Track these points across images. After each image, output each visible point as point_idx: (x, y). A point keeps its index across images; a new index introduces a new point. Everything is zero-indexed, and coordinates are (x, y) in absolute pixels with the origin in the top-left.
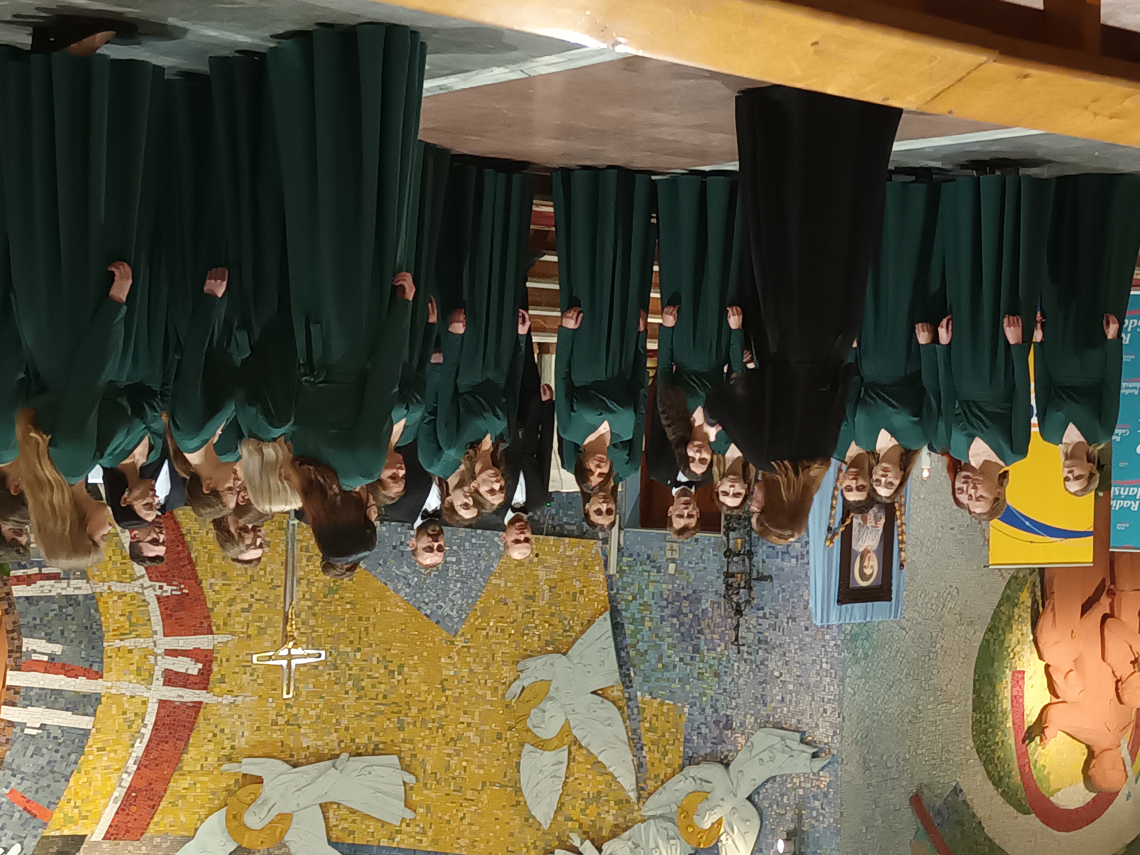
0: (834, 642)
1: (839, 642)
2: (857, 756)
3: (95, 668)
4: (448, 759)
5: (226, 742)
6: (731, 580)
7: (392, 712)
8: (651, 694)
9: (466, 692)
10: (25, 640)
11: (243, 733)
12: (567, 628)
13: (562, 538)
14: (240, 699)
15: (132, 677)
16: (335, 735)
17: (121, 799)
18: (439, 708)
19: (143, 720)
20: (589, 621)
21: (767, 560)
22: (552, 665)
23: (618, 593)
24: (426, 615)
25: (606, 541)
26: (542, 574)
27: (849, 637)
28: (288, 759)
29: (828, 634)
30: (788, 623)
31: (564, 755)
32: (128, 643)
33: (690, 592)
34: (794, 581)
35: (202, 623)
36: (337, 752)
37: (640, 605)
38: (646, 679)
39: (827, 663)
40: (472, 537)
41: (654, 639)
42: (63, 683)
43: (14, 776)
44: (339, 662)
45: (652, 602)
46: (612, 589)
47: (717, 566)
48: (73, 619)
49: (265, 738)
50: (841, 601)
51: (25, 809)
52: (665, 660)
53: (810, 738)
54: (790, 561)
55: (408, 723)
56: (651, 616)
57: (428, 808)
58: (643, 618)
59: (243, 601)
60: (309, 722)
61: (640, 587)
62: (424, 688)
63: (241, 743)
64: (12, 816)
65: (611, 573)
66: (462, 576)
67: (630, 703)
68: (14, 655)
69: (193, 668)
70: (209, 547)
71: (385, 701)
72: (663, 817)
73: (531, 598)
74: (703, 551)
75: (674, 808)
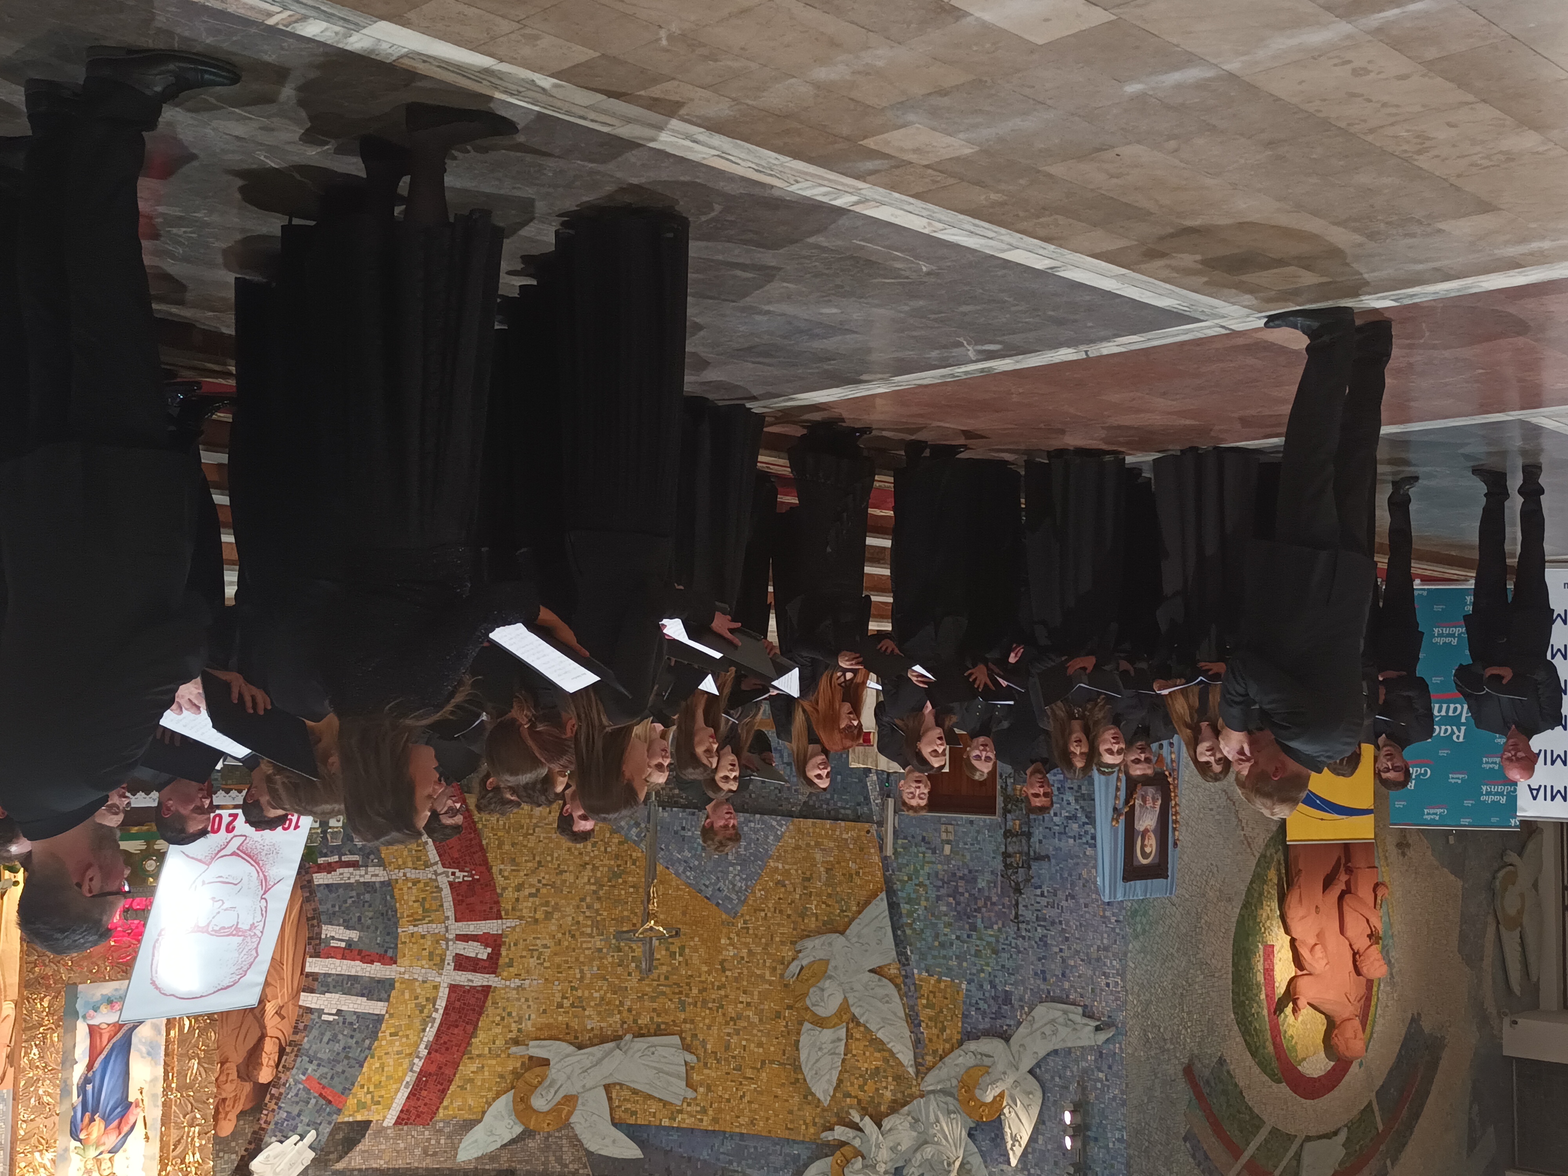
3: (390, 953)
4: (728, 1038)
5: (513, 1025)
6: (1009, 860)
7: (674, 993)
8: (927, 971)
9: (745, 972)
10: (324, 927)
11: (529, 1016)
12: (845, 909)
13: (838, 822)
14: (527, 982)
15: (424, 962)
16: (618, 1016)
17: (412, 1084)
18: (719, 988)
19: (434, 1005)
21: (1044, 841)
22: (830, 944)
23: (893, 874)
24: (706, 897)
25: (881, 824)
26: (819, 856)
30: (1066, 900)
31: (842, 1033)
32: (421, 929)
33: (966, 872)
34: (1072, 860)
35: (491, 908)
36: (620, 1033)
37: (916, 885)
38: (923, 957)
40: (751, 821)
41: (930, 917)
42: (359, 969)
43: (311, 1062)
45: (927, 882)
46: (888, 871)
47: (995, 847)
48: (370, 906)
49: (551, 1021)
50: (1125, 879)
51: (321, 1095)
54: (1066, 841)
55: (689, 1004)
56: (927, 895)
57: (709, 1089)
58: (919, 897)
59: (531, 886)
60: (593, 1004)
61: (915, 868)
62: (705, 968)
63: (527, 1026)
64: (308, 1103)
65: (888, 855)
66: (741, 859)
67: (907, 981)
68: (313, 942)
69: (483, 953)
70: (500, 834)
71: (666, 982)
72: (943, 1092)
73: (809, 879)
74: (977, 831)
75: (955, 1082)
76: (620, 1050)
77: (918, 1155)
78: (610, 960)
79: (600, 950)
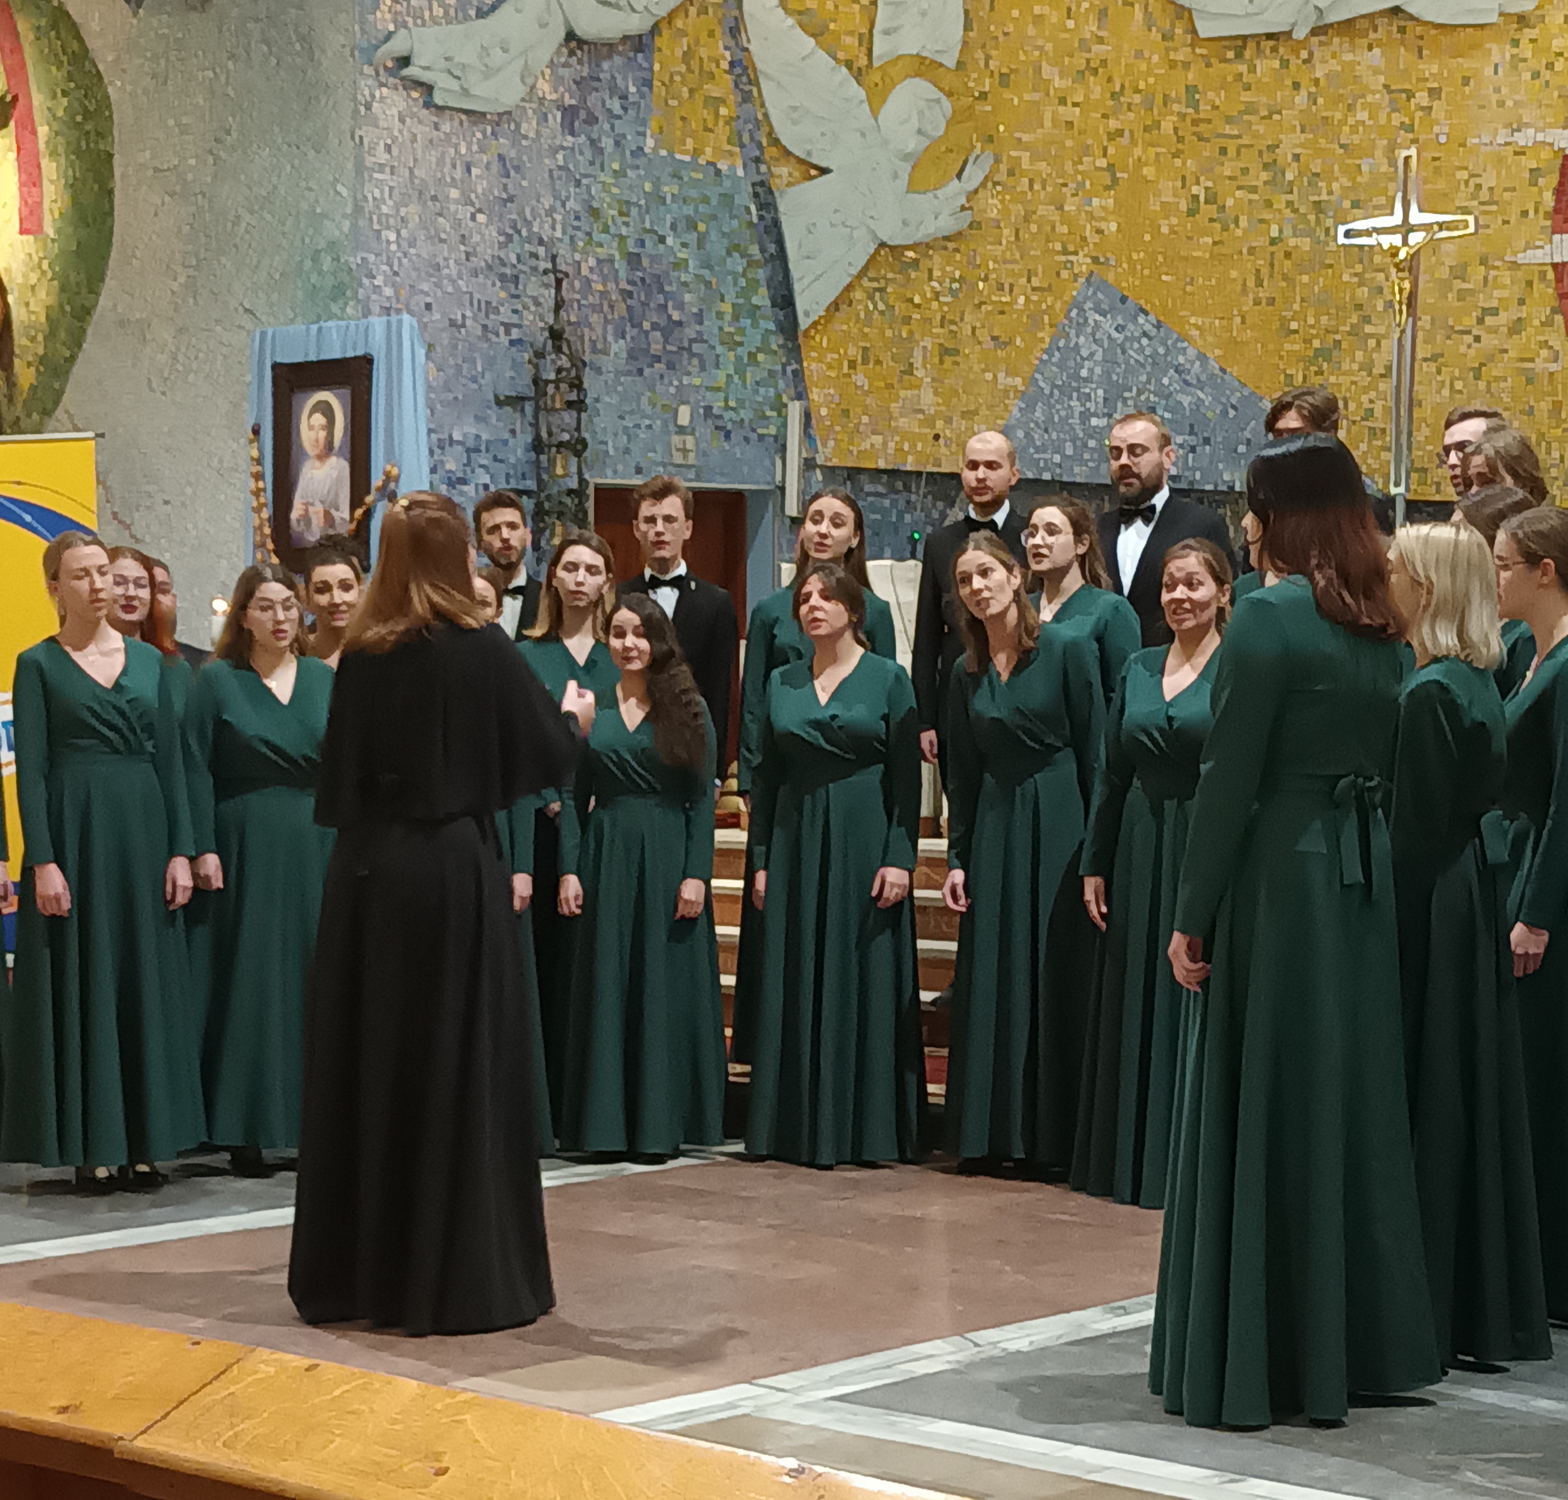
0: (376, 283)
1: (366, 281)
2: (325, 63)
4: (1100, 34)
5: (1529, 54)
6: (573, 396)
7: (1209, 121)
8: (718, 172)
9: (1069, 167)
11: (1496, 72)
12: (877, 294)
13: (890, 467)
14: (1501, 140)
16: (1318, 74)
18: (1120, 133)
20: (837, 309)
21: (507, 435)
22: (905, 223)
23: (784, 366)
24: (1146, 313)
25: (809, 465)
26: (928, 398)
27: (349, 293)
28: (1409, 24)
29: (388, 298)
30: (464, 316)
31: (880, 47)
33: (647, 371)
34: (456, 398)
36: (1315, 40)
37: (741, 344)
38: (727, 199)
39: (388, 242)
40: (1060, 466)
41: (714, 281)
44: (1312, 218)
45: (719, 349)
46: (795, 372)
47: (600, 423)
49: (1453, 62)
50: (368, 360)
52: (692, 238)
53: (415, 94)
54: (465, 435)
55: (1178, 100)
56: (719, 323)
58: (736, 318)
59: (1494, 330)
60: (1369, 98)
61: (743, 378)
62: (1148, 172)
63: (1499, 52)
65: (797, 403)
66: (1078, 390)
67: (757, 153)
71: (1223, 142)
73: (947, 351)
74: (627, 451)
76: (1316, 7)
78: (1335, 186)
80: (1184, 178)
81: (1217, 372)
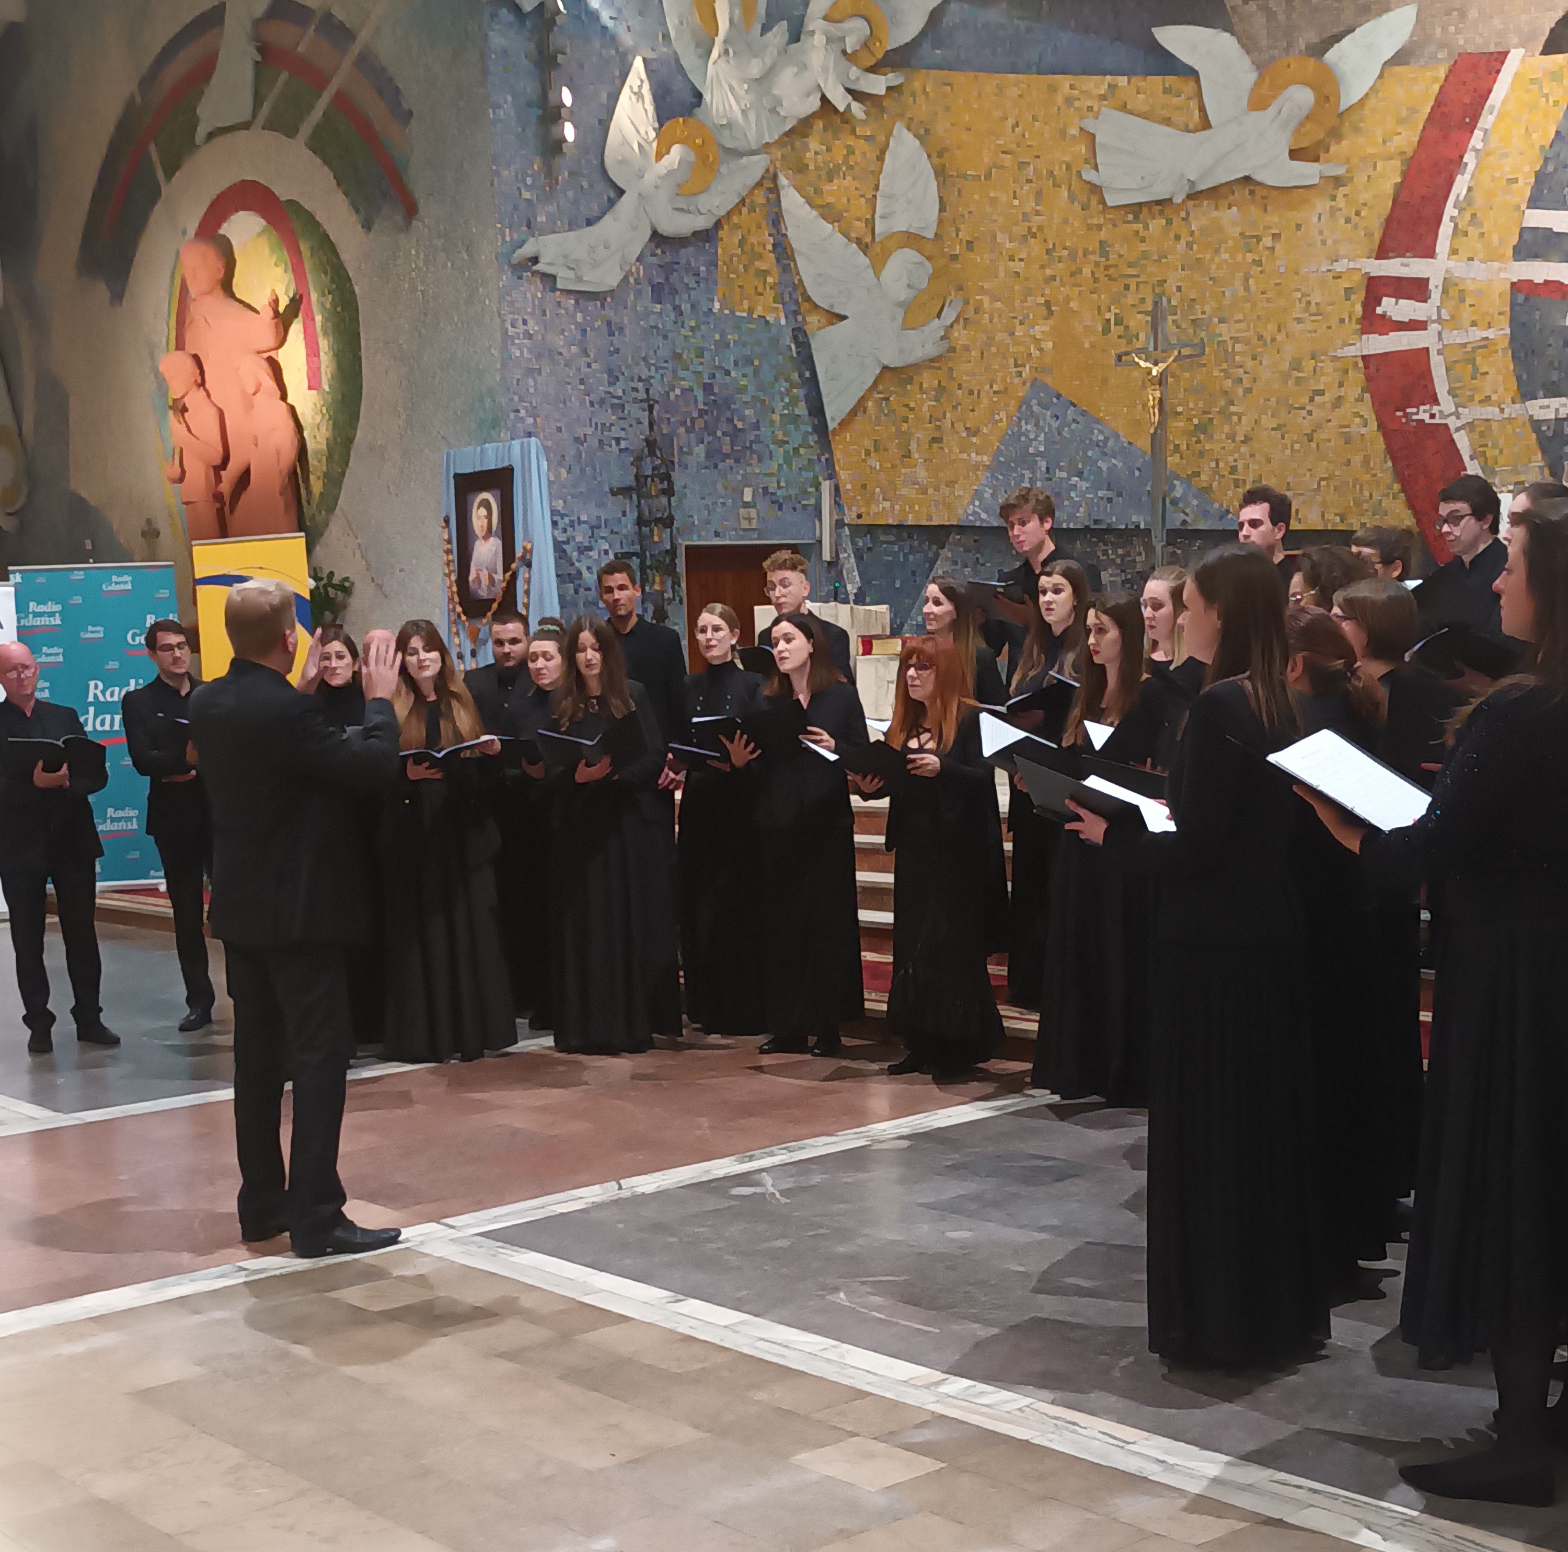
3: (1521, 298)
4: (1038, 208)
5: (1342, 205)
6: (665, 486)
7: (1116, 266)
8: (767, 322)
9: (1017, 303)
11: (1320, 220)
12: (884, 402)
13: (897, 523)
14: (1324, 268)
15: (1471, 288)
16: (1193, 228)
17: (1486, 111)
18: (1053, 278)
19: (1456, 226)
21: (620, 515)
22: (901, 351)
23: (819, 456)
24: (1076, 406)
25: (838, 524)
26: (922, 474)
28: (1258, 188)
30: (585, 435)
31: (880, 227)
32: (1477, 334)
33: (721, 465)
34: (582, 492)
35: (1377, 370)
36: (1190, 204)
37: (787, 442)
38: (774, 342)
41: (766, 398)
44: (1191, 331)
45: (772, 447)
46: (827, 460)
47: (687, 503)
48: (1552, 363)
49: (1288, 215)
50: (510, 470)
52: (749, 370)
54: (590, 517)
55: (1093, 253)
56: (772, 429)
57: (1063, 133)
58: (783, 425)
59: (1322, 406)
60: (1230, 243)
61: (790, 466)
62: (1074, 305)
63: (1321, 205)
65: (828, 482)
67: (794, 308)
69: (1389, 306)
70: (1368, 477)
71: (1126, 280)
72: (738, 154)
73: (934, 440)
74: (709, 522)
75: (724, 169)
76: (1189, 180)
77: (768, 62)
78: (1207, 308)
79: (1221, 321)
80: (1099, 308)
81: (1126, 445)
